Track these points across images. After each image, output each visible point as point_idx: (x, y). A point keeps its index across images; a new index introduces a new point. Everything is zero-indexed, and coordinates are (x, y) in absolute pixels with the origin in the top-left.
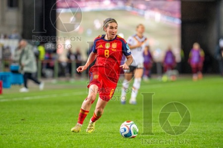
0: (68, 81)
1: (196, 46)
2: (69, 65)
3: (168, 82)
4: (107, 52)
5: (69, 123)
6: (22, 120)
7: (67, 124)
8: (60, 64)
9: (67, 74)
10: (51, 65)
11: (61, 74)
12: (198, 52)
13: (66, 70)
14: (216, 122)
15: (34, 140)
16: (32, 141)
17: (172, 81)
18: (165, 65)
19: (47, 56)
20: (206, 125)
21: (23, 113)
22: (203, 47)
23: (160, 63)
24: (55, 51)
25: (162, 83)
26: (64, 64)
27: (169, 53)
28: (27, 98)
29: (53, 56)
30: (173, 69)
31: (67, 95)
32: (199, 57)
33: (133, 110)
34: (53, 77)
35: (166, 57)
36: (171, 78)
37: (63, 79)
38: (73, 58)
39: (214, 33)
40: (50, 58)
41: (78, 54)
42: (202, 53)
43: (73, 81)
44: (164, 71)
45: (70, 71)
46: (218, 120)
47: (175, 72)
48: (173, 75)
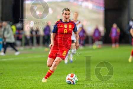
0: (31, 49)
1: (115, 26)
2: (32, 38)
3: (96, 49)
4: (66, 31)
5: (32, 76)
6: (1, 74)
7: (30, 77)
8: (26, 37)
9: (31, 44)
10: (20, 38)
11: (27, 44)
12: (116, 29)
13: (30, 41)
14: (127, 75)
15: (9, 87)
16: (8, 88)
17: (99, 49)
18: (94, 38)
19: (17, 32)
20: (121, 77)
21: (2, 70)
22: (119, 26)
23: (90, 36)
24: (22, 29)
25: (92, 49)
26: (28, 37)
27: (97, 30)
28: (4, 60)
29: (21, 32)
30: (99, 40)
31: (30, 57)
32: (117, 32)
33: (73, 67)
34: (21, 45)
35: (95, 33)
36: (98, 47)
37: (27, 47)
38: (34, 33)
39: (126, 17)
40: (19, 34)
41: (37, 31)
42: (118, 30)
43: (35, 48)
44: (93, 42)
45: (32, 42)
46: (128, 74)
47: (100, 43)
48: (99, 45)
